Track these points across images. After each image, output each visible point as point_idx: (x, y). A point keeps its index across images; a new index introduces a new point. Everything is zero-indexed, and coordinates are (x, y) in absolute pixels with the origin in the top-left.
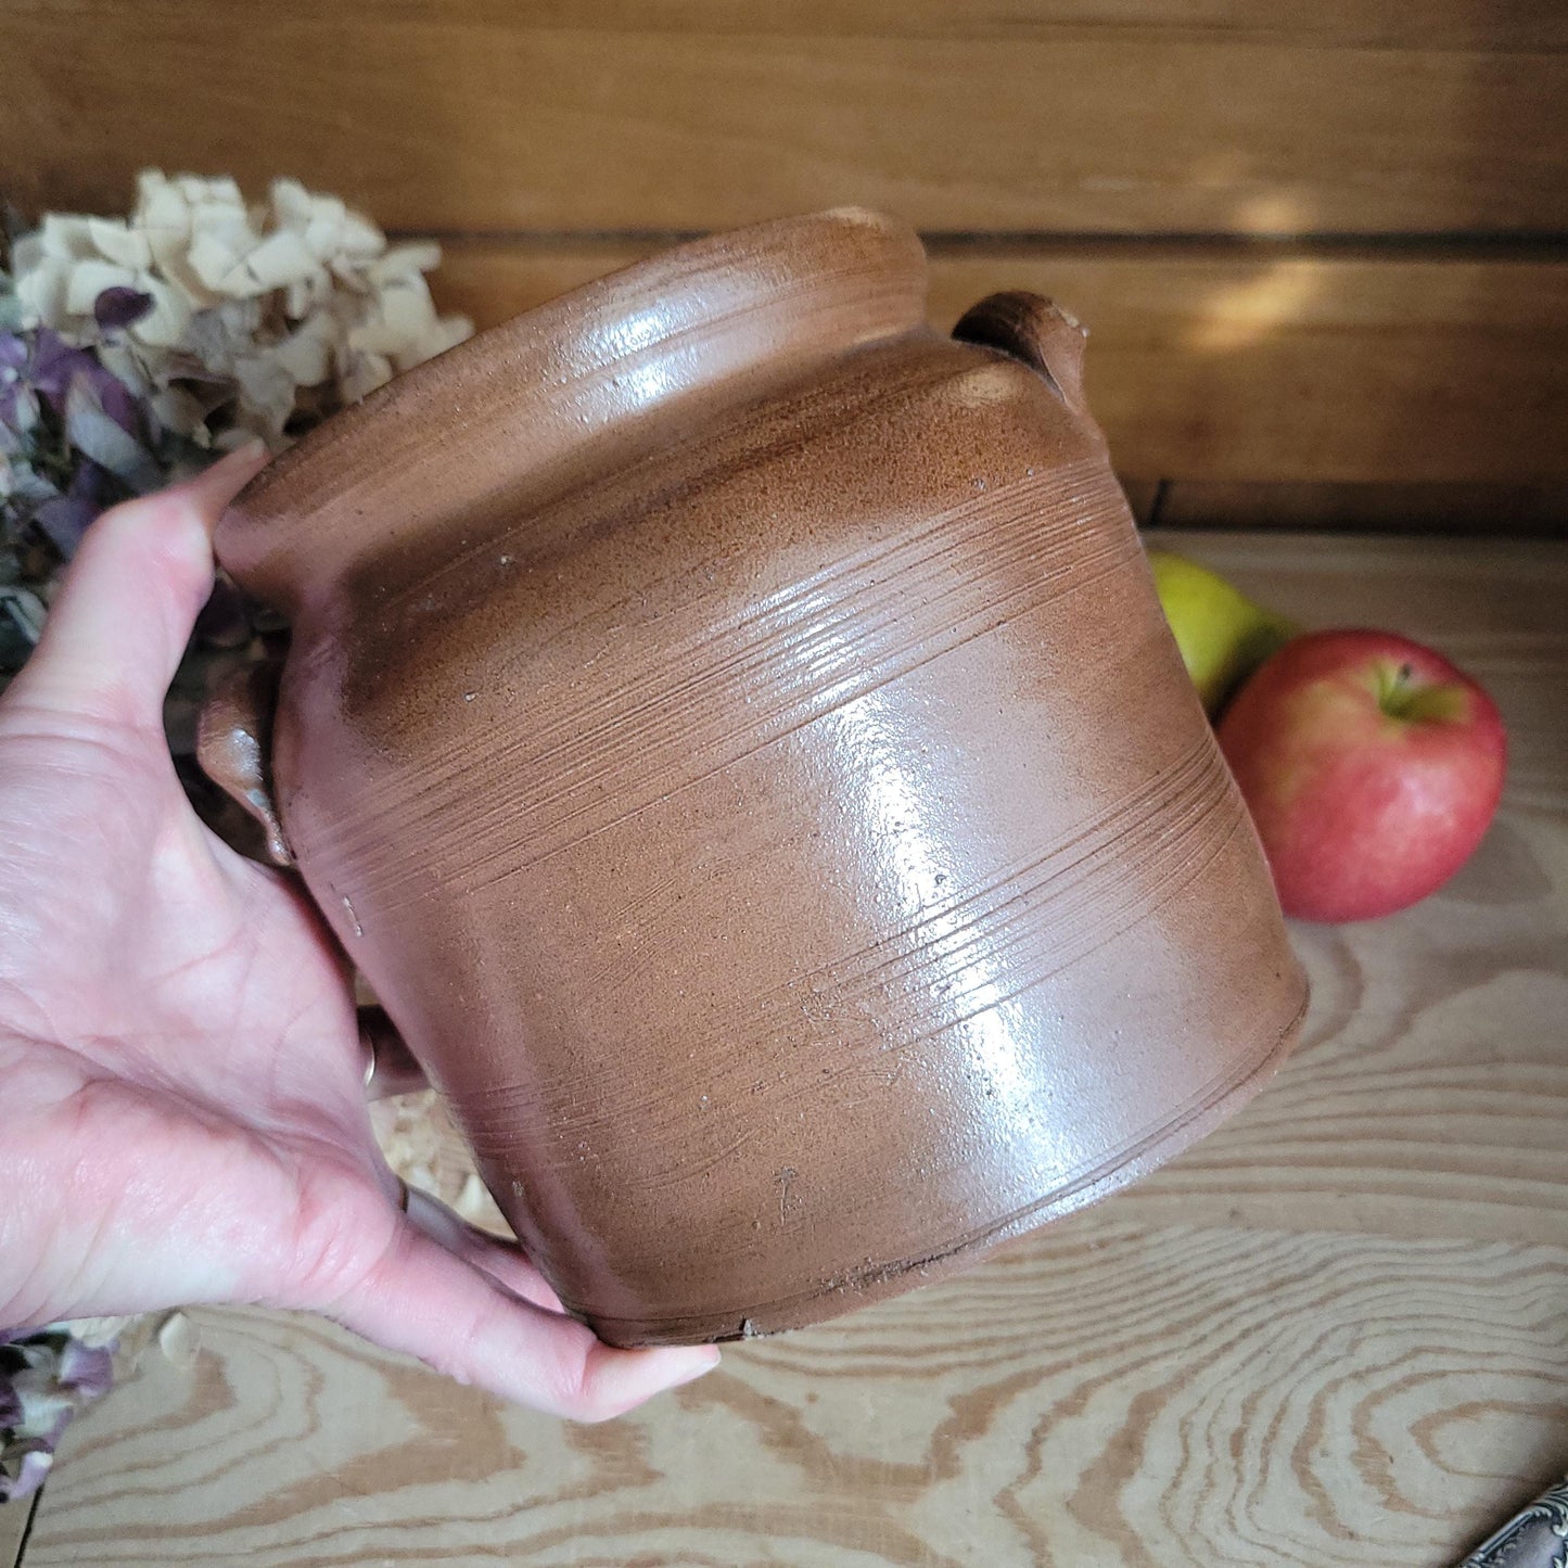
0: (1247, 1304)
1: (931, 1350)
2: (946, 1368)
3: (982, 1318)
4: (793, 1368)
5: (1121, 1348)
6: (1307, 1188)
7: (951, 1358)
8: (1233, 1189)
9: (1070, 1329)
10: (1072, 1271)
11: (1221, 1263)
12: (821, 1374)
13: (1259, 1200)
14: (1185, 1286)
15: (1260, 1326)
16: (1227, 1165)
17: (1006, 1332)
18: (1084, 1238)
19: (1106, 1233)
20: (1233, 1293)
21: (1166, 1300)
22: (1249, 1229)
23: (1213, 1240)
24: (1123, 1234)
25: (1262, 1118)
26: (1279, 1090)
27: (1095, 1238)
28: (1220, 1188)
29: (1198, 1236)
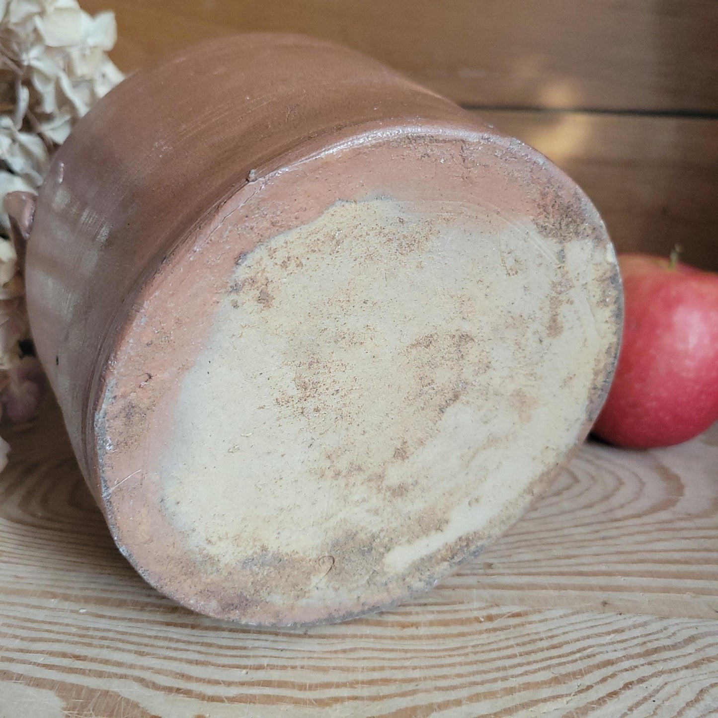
0: (626, 664)
1: (327, 685)
2: (337, 700)
3: (377, 664)
4: (188, 693)
5: (510, 691)
6: (666, 590)
7: (345, 692)
8: (602, 588)
9: (460, 676)
10: (463, 635)
11: (598, 635)
12: (212, 699)
13: (626, 596)
14: (566, 649)
15: (641, 680)
16: (594, 574)
17: (399, 675)
18: (476, 614)
19: (494, 611)
20: (612, 656)
21: (551, 658)
22: (620, 614)
23: (589, 620)
24: (509, 613)
25: (620, 549)
26: (630, 534)
27: (485, 614)
28: (591, 588)
29: (575, 617)
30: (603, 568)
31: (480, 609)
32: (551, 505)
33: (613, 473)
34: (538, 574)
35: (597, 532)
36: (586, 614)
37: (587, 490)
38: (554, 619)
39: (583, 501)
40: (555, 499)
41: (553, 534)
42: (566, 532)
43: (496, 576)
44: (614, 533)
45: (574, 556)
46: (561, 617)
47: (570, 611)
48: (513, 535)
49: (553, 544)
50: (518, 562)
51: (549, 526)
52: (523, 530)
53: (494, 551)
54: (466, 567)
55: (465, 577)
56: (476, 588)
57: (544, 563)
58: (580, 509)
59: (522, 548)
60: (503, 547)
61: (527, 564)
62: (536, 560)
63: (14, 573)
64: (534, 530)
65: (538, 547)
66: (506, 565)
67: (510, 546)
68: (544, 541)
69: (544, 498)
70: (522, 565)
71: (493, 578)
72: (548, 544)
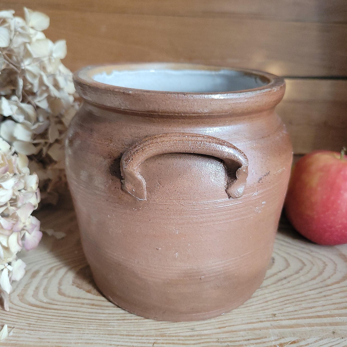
16: (325, 317)
18: (274, 343)
19: (282, 341)
22: (343, 338)
23: (329, 343)
24: (290, 341)
25: (334, 301)
26: (337, 293)
27: (279, 343)
28: (325, 324)
29: (321, 341)
30: (328, 313)
31: (276, 340)
32: (295, 279)
33: (320, 259)
34: (299, 318)
35: (321, 293)
36: (326, 339)
37: (311, 270)
38: (312, 343)
39: (310, 276)
40: (296, 276)
41: (300, 295)
42: (306, 293)
43: (279, 321)
44: (329, 293)
45: (314, 307)
46: (315, 342)
47: (319, 338)
48: (281, 297)
49: (302, 301)
50: (288, 312)
51: (298, 291)
52: (286, 294)
53: (275, 307)
54: (263, 317)
55: (264, 323)
56: (271, 329)
57: (300, 312)
58: (310, 280)
59: (288, 304)
60: (279, 304)
61: (292, 313)
62: (296, 311)
63: (38, 337)
64: (291, 294)
65: (295, 303)
66: (282, 315)
67: (282, 304)
68: (297, 299)
69: (291, 275)
70: (290, 314)
71: (278, 323)
72: (299, 301)
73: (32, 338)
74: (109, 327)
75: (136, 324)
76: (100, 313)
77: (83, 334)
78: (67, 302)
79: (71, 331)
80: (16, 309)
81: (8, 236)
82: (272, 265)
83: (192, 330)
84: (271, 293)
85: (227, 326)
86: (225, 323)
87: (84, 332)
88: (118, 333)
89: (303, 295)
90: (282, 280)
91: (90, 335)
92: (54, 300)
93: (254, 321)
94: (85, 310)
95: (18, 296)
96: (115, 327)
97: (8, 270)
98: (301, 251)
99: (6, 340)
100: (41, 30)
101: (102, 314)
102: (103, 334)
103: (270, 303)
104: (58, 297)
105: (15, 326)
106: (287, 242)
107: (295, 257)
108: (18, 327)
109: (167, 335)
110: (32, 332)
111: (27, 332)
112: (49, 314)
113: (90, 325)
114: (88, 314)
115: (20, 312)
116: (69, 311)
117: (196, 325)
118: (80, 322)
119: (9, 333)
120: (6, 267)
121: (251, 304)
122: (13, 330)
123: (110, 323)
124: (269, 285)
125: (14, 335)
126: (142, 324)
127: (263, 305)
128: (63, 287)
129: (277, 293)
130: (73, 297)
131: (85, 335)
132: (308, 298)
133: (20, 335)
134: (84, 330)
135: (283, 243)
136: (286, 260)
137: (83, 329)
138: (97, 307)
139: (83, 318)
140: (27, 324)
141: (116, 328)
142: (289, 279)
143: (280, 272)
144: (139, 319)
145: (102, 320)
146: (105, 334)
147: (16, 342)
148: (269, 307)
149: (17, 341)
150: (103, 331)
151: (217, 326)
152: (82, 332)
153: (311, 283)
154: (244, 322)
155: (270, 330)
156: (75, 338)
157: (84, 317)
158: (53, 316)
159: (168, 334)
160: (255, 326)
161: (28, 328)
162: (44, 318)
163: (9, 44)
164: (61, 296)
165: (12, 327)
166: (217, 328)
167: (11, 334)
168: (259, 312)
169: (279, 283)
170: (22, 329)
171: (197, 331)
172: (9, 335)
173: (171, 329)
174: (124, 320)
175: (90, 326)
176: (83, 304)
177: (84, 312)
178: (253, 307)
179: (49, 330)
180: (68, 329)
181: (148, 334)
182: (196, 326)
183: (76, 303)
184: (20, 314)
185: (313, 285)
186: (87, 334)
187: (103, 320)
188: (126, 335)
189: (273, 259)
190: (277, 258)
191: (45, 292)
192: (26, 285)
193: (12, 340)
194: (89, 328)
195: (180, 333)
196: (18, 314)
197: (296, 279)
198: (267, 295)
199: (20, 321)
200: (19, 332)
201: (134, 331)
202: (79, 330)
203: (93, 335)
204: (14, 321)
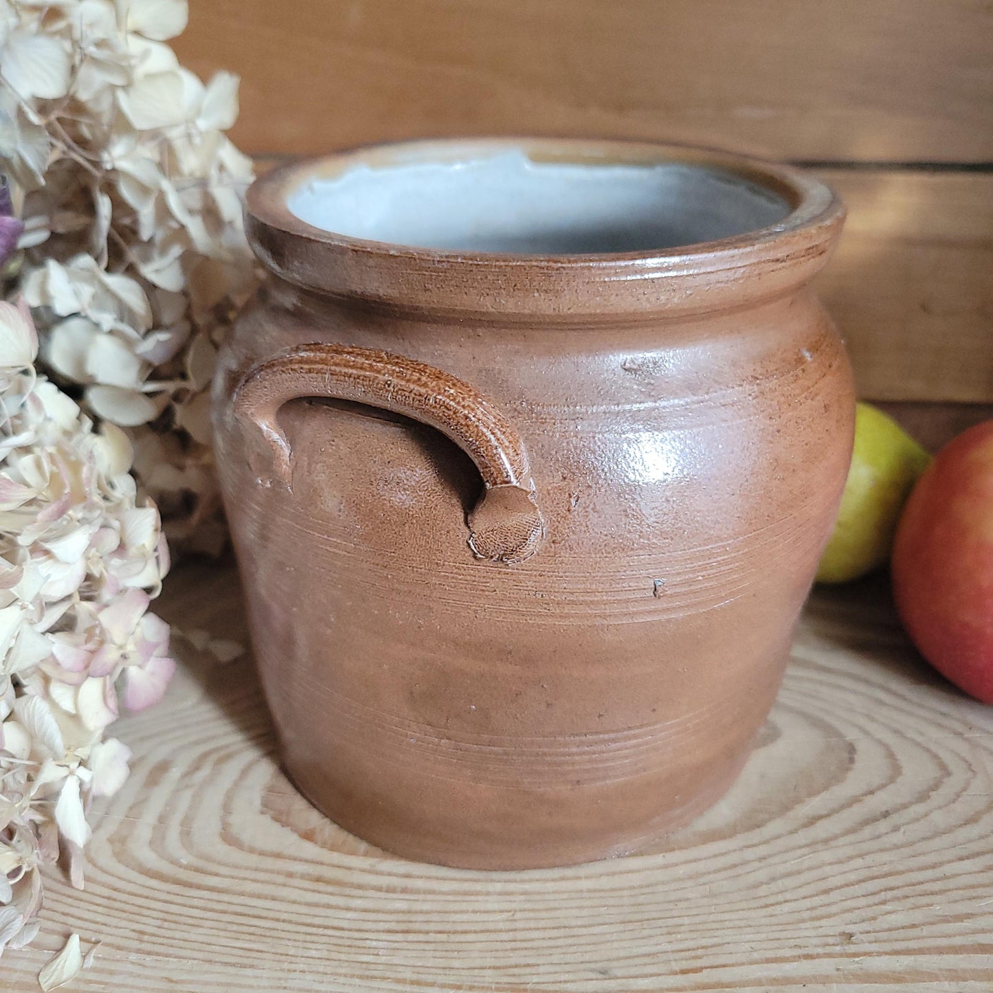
32: (916, 820)
34: (921, 951)
37: (964, 789)
39: (962, 809)
40: (919, 808)
41: (929, 874)
42: (948, 869)
43: (860, 958)
45: (969, 916)
48: (873, 878)
49: (932, 893)
50: (890, 930)
51: (923, 860)
52: (886, 869)
53: (850, 910)
54: (815, 941)
55: (817, 961)
56: (837, 983)
57: (926, 931)
58: (960, 826)
59: (890, 903)
60: (862, 902)
61: (902, 934)
62: (914, 926)
63: (165, 974)
64: (901, 868)
65: (912, 900)
66: (871, 936)
67: (871, 900)
68: (919, 888)
69: (905, 806)
70: (895, 934)
71: (857, 962)
72: (925, 894)
73: (147, 977)
74: (364, 954)
75: (440, 947)
76: (338, 908)
77: (289, 970)
78: (247, 868)
79: (256, 962)
80: (103, 885)
81: (77, 686)
82: (848, 769)
83: (603, 973)
84: (840, 862)
85: (706, 968)
86: (700, 957)
87: (293, 967)
88: (388, 974)
89: (938, 872)
90: (876, 820)
91: (309, 977)
92: (208, 859)
93: (788, 953)
94: (294, 894)
95: (111, 841)
96: (380, 953)
97: (80, 779)
98: (940, 726)
99: (77, 980)
100: (162, 37)
101: (343, 909)
102: (345, 976)
103: (835, 896)
104: (222, 850)
105: (101, 937)
106: (895, 694)
107: (918, 744)
108: (109, 939)
109: (528, 986)
110: (148, 958)
111: (133, 957)
112: (196, 902)
113: (310, 945)
114: (304, 910)
115: (115, 894)
116: (252, 896)
117: (614, 960)
118: (283, 935)
119: (84, 957)
120: (72, 773)
121: (780, 898)
122: (94, 950)
123: (367, 939)
124: (836, 837)
125: (99, 965)
126: (458, 947)
127: (817, 901)
128: (234, 819)
129: (858, 862)
130: (262, 853)
131: (297, 975)
132: (951, 884)
133: (113, 967)
134: (294, 959)
135: (880, 695)
136: (891, 755)
137: (291, 956)
138: (330, 889)
139: (290, 922)
140: (134, 931)
141: (384, 957)
142: (895, 819)
143: (871, 792)
144: (450, 932)
145: (343, 929)
146: (352, 976)
147: (103, 988)
148: (834, 909)
149: (106, 984)
150: (346, 964)
151: (676, 967)
152: (286, 966)
153: (963, 834)
154: (756, 955)
155: (835, 984)
156: (266, 985)
157: (294, 918)
158: (204, 909)
159: (534, 983)
160: (789, 969)
161: (136, 945)
162: (181, 915)
163: (69, 87)
164: (228, 847)
165: (93, 939)
166: (675, 973)
167: (90, 962)
168: (802, 925)
169: (867, 831)
170: (119, 948)
171: (617, 978)
172: (84, 967)
173: (542, 969)
174: (407, 932)
175: (311, 949)
176: (290, 875)
177: (294, 902)
178: (786, 908)
179: (196, 954)
180: (249, 954)
181: (475, 982)
182: (615, 964)
183: (272, 872)
184: (115, 900)
185: (970, 841)
186: (302, 972)
187: (347, 930)
188: (413, 983)
189: (852, 749)
190: (863, 745)
191: (186, 833)
192: (131, 808)
193: (90, 982)
194: (305, 955)
195: (565, 982)
196: (109, 898)
197: (918, 820)
198: (827, 869)
199: (114, 922)
200: (111, 958)
201: (434, 971)
202: (278, 957)
203: (318, 977)
204: (98, 920)
